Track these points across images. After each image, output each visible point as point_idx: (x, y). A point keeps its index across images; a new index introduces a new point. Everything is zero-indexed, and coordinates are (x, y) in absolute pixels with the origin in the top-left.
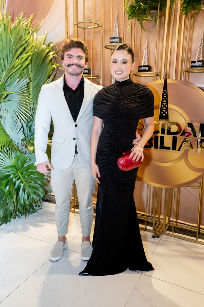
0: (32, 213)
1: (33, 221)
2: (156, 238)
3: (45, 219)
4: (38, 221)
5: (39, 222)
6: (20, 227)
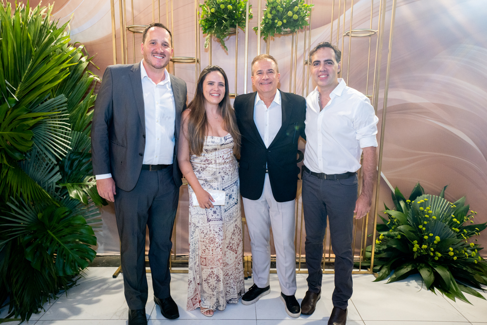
0: (71, 286)
1: (79, 298)
2: (249, 279)
3: (97, 290)
4: (88, 295)
5: (89, 297)
6: (64, 310)
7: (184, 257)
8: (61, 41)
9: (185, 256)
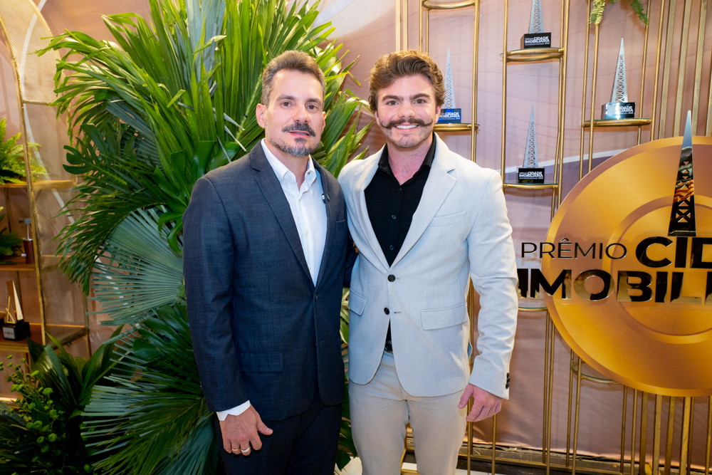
7: (506, 449)
8: (316, 33)
9: (508, 447)
